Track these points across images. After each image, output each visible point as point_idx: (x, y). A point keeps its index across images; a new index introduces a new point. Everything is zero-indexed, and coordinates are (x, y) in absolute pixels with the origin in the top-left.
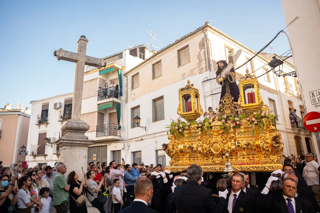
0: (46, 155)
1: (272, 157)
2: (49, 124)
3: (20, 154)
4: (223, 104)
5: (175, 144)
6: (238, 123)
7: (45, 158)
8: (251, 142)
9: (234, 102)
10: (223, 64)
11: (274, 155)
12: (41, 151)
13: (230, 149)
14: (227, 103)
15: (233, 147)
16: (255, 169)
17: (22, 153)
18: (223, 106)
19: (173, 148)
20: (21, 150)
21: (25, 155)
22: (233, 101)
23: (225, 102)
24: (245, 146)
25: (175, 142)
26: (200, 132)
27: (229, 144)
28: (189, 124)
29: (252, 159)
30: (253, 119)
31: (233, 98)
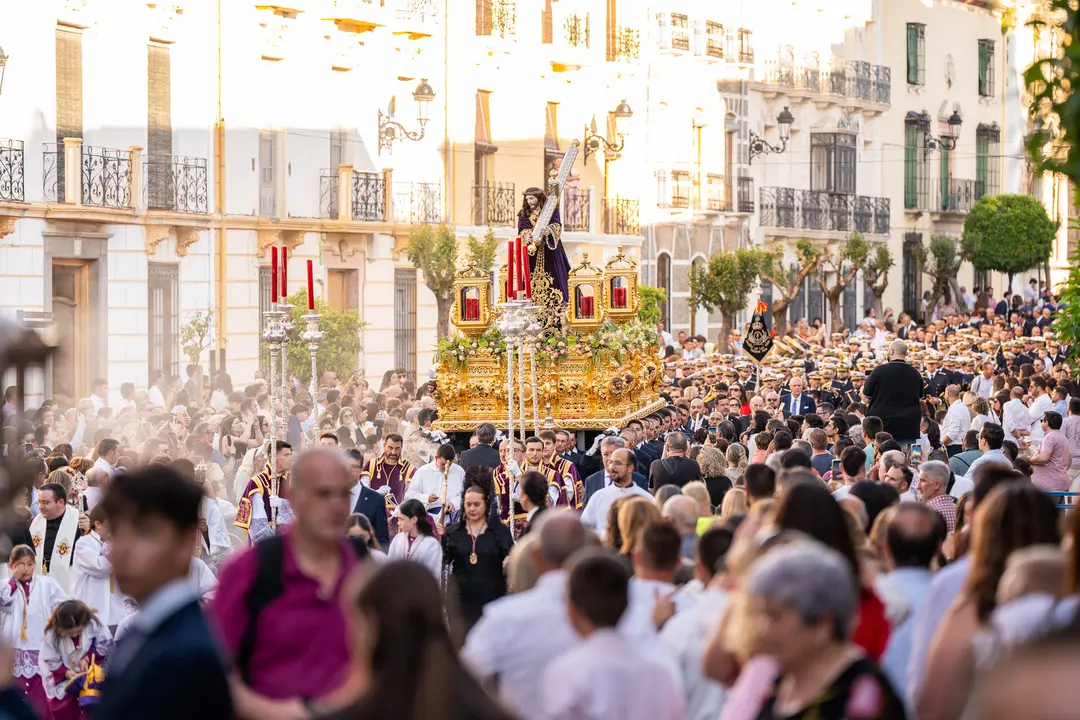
1: (610, 409)
5: (453, 382)
6: (562, 352)
8: (581, 383)
10: (535, 199)
11: (613, 405)
14: (539, 288)
15: (553, 391)
16: (584, 426)
19: (449, 389)
22: (551, 286)
24: (570, 390)
25: (451, 378)
26: (499, 364)
27: (547, 385)
28: (474, 345)
29: (581, 410)
30: (587, 348)
31: (551, 279)
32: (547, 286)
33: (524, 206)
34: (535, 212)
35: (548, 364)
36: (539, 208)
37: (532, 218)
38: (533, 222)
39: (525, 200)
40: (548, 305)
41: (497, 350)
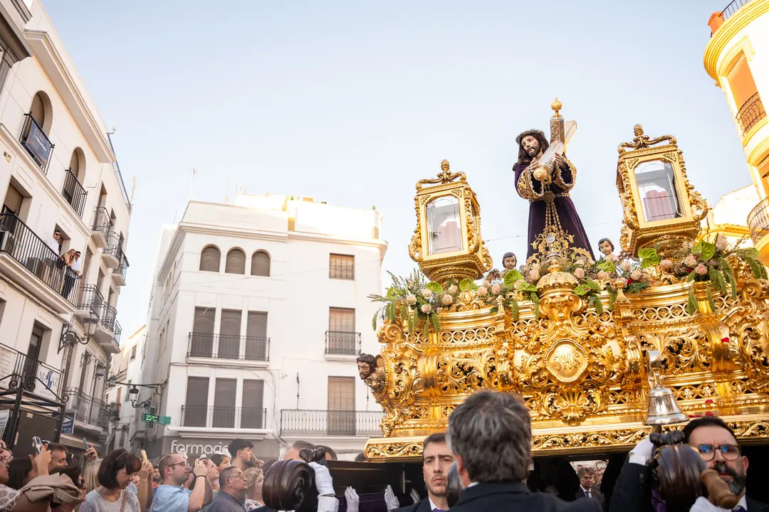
4: (541, 254)
5: (408, 354)
9: (574, 248)
10: (535, 140)
13: (619, 365)
15: (633, 354)
19: (399, 370)
22: (570, 245)
23: (546, 248)
24: (666, 356)
25: (406, 348)
28: (453, 288)
31: (571, 238)
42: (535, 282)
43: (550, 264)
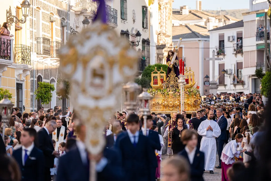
0: (225, 85)
1: (193, 108)
2: (226, 55)
3: (204, 84)
4: (170, 78)
7: (225, 87)
8: (186, 102)
9: (176, 77)
10: (171, 53)
11: (194, 107)
12: (222, 82)
13: (176, 105)
15: (178, 104)
17: (206, 83)
18: (170, 79)
20: (205, 81)
21: (209, 84)
23: (171, 76)
26: (164, 96)
27: (177, 102)
28: (157, 91)
29: (185, 109)
30: (187, 92)
31: (175, 75)
32: (174, 76)
33: (168, 55)
34: (171, 57)
35: (177, 96)
36: (172, 56)
37: (170, 58)
38: (171, 60)
39: (168, 53)
40: (174, 82)
41: (163, 93)
42: (168, 92)
43: (170, 90)
